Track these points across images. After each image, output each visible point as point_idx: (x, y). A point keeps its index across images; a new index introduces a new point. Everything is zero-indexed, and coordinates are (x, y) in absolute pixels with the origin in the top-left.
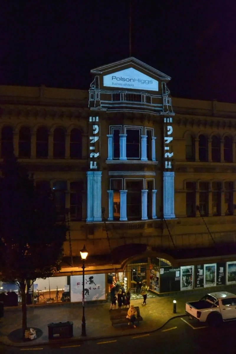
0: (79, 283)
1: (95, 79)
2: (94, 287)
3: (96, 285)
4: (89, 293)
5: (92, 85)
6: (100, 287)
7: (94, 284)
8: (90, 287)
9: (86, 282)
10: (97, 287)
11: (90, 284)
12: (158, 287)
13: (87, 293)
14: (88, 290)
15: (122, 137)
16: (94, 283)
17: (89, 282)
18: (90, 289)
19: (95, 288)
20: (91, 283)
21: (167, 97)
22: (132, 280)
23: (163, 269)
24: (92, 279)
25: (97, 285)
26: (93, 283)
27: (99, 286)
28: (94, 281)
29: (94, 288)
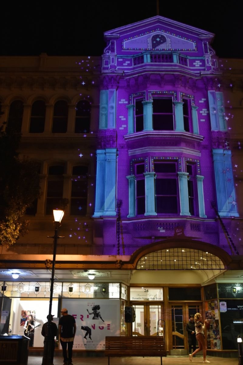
0: (76, 315)
1: (110, 44)
2: (101, 326)
3: (104, 321)
4: (91, 336)
5: (106, 50)
6: (111, 327)
7: (100, 320)
8: (94, 325)
9: (88, 314)
10: (107, 326)
11: (94, 318)
12: (220, 338)
13: (88, 335)
14: (90, 329)
15: (146, 103)
16: (101, 318)
17: (93, 315)
18: (94, 327)
19: (103, 327)
20: (96, 317)
21: (210, 57)
22: (173, 330)
23: (225, 303)
24: (98, 311)
25: (107, 323)
26: (99, 317)
27: (109, 325)
28: (102, 315)
29: (99, 327)
